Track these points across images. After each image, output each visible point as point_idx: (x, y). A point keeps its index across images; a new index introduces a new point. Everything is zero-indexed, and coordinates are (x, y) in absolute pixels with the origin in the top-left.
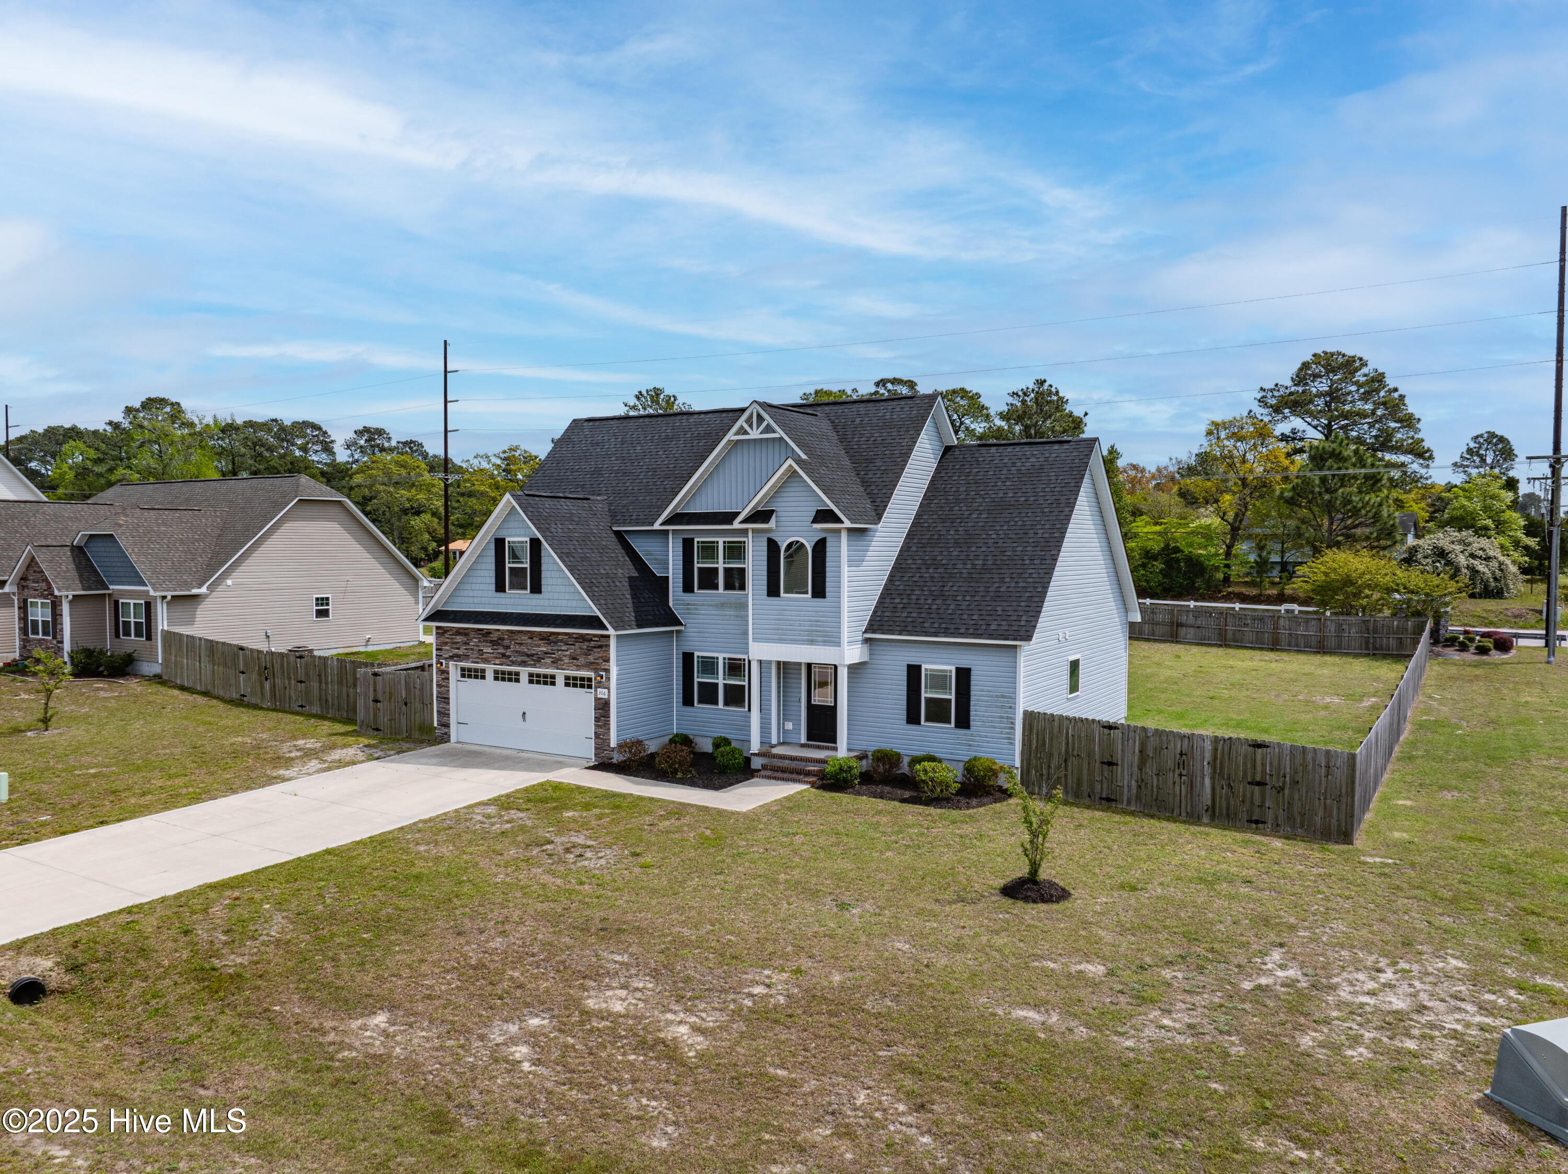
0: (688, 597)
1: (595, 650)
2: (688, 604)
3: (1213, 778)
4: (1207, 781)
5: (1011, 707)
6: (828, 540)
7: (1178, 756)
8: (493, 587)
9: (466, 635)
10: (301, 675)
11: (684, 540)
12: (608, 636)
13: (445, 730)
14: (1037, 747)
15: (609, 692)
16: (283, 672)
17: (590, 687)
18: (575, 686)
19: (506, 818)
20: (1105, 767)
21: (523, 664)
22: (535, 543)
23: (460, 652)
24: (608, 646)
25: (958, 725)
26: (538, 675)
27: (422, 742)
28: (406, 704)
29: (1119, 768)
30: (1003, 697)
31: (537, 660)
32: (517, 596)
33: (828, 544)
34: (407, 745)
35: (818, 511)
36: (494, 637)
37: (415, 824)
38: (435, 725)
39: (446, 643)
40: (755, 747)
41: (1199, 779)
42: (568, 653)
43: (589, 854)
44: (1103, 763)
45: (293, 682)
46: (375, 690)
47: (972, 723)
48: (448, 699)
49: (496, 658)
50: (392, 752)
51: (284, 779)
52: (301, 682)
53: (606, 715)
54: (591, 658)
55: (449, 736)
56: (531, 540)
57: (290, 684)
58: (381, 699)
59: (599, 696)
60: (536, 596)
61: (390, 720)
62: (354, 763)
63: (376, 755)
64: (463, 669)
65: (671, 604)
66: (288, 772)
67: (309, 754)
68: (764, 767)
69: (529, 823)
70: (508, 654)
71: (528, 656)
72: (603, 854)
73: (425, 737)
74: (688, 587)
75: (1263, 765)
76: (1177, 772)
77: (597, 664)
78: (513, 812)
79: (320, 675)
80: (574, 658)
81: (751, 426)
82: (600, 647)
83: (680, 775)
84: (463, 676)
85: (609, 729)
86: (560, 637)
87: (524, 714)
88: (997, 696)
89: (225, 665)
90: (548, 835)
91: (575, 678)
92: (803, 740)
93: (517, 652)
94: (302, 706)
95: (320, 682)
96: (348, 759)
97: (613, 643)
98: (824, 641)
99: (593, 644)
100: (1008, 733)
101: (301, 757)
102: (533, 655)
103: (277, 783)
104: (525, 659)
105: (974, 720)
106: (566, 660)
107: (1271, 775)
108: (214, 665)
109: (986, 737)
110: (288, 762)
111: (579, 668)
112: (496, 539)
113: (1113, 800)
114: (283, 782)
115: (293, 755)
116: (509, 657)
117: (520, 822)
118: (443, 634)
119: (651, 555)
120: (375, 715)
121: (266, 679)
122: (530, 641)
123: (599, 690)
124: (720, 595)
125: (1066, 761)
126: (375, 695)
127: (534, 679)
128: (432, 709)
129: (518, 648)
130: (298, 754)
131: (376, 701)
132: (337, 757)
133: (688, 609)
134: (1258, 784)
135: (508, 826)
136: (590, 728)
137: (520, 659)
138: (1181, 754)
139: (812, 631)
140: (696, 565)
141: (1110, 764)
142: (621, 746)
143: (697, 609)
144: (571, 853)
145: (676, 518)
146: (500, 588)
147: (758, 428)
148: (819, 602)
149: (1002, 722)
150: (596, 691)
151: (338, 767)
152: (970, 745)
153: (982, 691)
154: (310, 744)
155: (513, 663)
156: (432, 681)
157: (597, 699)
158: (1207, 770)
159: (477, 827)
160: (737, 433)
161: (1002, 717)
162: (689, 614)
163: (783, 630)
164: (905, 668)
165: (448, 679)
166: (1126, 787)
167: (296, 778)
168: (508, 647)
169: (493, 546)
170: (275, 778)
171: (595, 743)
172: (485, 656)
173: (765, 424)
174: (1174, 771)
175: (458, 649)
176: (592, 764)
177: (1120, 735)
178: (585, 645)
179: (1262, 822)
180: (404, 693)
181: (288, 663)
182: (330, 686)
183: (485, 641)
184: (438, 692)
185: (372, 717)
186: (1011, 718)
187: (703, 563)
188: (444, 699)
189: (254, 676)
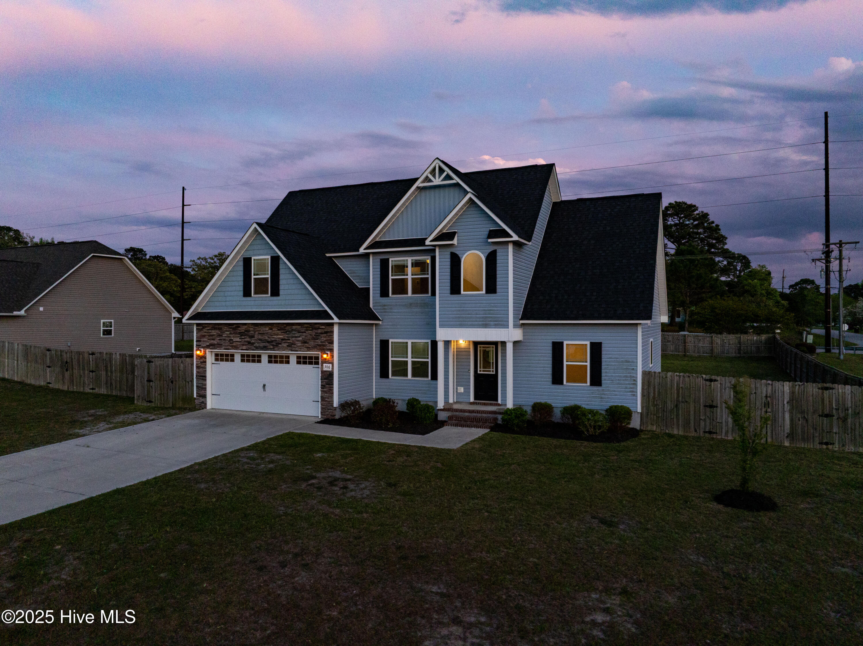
0: (384, 300)
1: (323, 335)
2: (385, 306)
3: (791, 412)
4: (787, 416)
5: (633, 369)
6: (498, 251)
7: (764, 399)
8: (242, 293)
9: (220, 329)
10: (92, 366)
11: (382, 260)
12: (332, 325)
13: (202, 400)
14: (654, 398)
15: (333, 366)
16: (79, 365)
17: (317, 363)
18: (305, 363)
19: (267, 460)
20: (708, 409)
21: (265, 348)
22: (275, 260)
23: (215, 342)
24: (333, 332)
25: (592, 384)
26: (276, 357)
27: (185, 409)
28: (172, 382)
29: (719, 410)
30: (627, 362)
31: (276, 345)
32: (261, 299)
33: (498, 254)
34: (174, 411)
35: (490, 231)
36: (242, 329)
37: (191, 466)
38: (195, 396)
39: (204, 336)
40: (441, 405)
41: (780, 415)
42: (300, 339)
43: (351, 486)
44: (705, 406)
45: (86, 372)
46: (148, 373)
47: (603, 382)
48: (205, 377)
49: (243, 345)
50: (164, 416)
51: (78, 436)
52: (92, 372)
53: (331, 384)
54: (319, 342)
55: (206, 404)
56: (272, 258)
57: (84, 373)
58: (153, 379)
59: (325, 369)
60: (275, 298)
61: (160, 394)
62: (135, 423)
63: (151, 418)
64: (216, 355)
65: (371, 306)
66: (81, 431)
67: (97, 419)
68: (450, 418)
69: (288, 463)
70: (253, 341)
71: (268, 342)
72: (363, 486)
73: (187, 406)
74: (384, 293)
75: (830, 402)
76: (764, 410)
77: (324, 345)
78: (272, 455)
79: (106, 367)
80: (305, 342)
81: (434, 176)
82: (326, 333)
83: (391, 425)
84: (216, 360)
85: (333, 393)
86: (294, 327)
87: (264, 385)
88: (622, 362)
89: (36, 362)
90: (308, 472)
91: (305, 358)
92: (472, 399)
93: (260, 340)
94: (93, 389)
95: (107, 371)
96: (129, 421)
97: (336, 329)
98: (495, 325)
99: (319, 331)
100: (631, 388)
101: (92, 421)
102: (272, 341)
103: (72, 438)
104: (267, 344)
105: (605, 380)
106: (299, 344)
107: (837, 409)
108: (28, 363)
109: (615, 391)
110: (83, 424)
111: (309, 349)
112: (244, 259)
113: (714, 433)
114: (77, 438)
115: (85, 419)
116: (253, 343)
117: (281, 463)
118: (202, 329)
119: (355, 273)
120: (149, 392)
121: (67, 370)
122: (270, 331)
123: (324, 365)
124: (408, 298)
125: (677, 406)
126: (149, 377)
127: (272, 360)
128: (193, 385)
129: (260, 337)
130: (90, 418)
131: (149, 381)
132: (121, 420)
133: (384, 309)
134: (827, 416)
135: (271, 466)
136: (317, 394)
137: (262, 345)
138: (766, 397)
139: (486, 318)
140: (391, 277)
141: (711, 406)
142: (343, 406)
143: (391, 309)
144: (336, 485)
145: (375, 245)
146: (247, 293)
147: (439, 177)
148: (492, 296)
149: (626, 380)
150: (322, 366)
151: (122, 427)
152: (601, 398)
153: (611, 358)
154: (100, 412)
155: (257, 348)
156: (193, 364)
157: (323, 372)
158: (787, 407)
159: (246, 467)
160: (423, 182)
161: (626, 377)
162: (385, 312)
163: (463, 318)
164: (551, 345)
165: (205, 362)
166: (724, 424)
167: (89, 435)
168: (253, 337)
169: (241, 263)
170: (71, 435)
171: (321, 404)
172: (234, 344)
173: (445, 174)
174: (761, 409)
175: (213, 340)
176: (319, 420)
177: (719, 385)
178: (313, 333)
179: (831, 444)
180: (171, 374)
181: (83, 358)
182: (114, 375)
183: (235, 333)
184: (197, 372)
185: (146, 393)
186: (633, 377)
187: (395, 275)
188: (202, 377)
189: (58, 369)
